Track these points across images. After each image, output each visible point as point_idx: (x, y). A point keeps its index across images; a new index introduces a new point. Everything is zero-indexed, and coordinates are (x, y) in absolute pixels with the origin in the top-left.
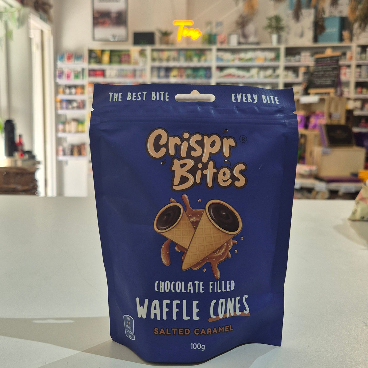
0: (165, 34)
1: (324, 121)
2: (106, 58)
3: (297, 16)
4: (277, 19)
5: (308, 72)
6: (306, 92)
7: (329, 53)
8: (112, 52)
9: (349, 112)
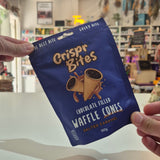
0: (69, 22)
1: (138, 59)
2: (43, 32)
3: (126, 14)
4: (118, 15)
5: (131, 38)
6: (130, 47)
7: (140, 29)
8: (46, 30)
9: (149, 55)
